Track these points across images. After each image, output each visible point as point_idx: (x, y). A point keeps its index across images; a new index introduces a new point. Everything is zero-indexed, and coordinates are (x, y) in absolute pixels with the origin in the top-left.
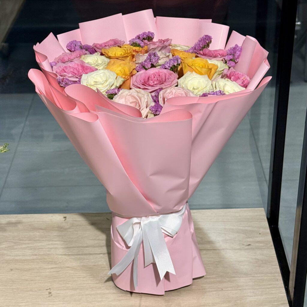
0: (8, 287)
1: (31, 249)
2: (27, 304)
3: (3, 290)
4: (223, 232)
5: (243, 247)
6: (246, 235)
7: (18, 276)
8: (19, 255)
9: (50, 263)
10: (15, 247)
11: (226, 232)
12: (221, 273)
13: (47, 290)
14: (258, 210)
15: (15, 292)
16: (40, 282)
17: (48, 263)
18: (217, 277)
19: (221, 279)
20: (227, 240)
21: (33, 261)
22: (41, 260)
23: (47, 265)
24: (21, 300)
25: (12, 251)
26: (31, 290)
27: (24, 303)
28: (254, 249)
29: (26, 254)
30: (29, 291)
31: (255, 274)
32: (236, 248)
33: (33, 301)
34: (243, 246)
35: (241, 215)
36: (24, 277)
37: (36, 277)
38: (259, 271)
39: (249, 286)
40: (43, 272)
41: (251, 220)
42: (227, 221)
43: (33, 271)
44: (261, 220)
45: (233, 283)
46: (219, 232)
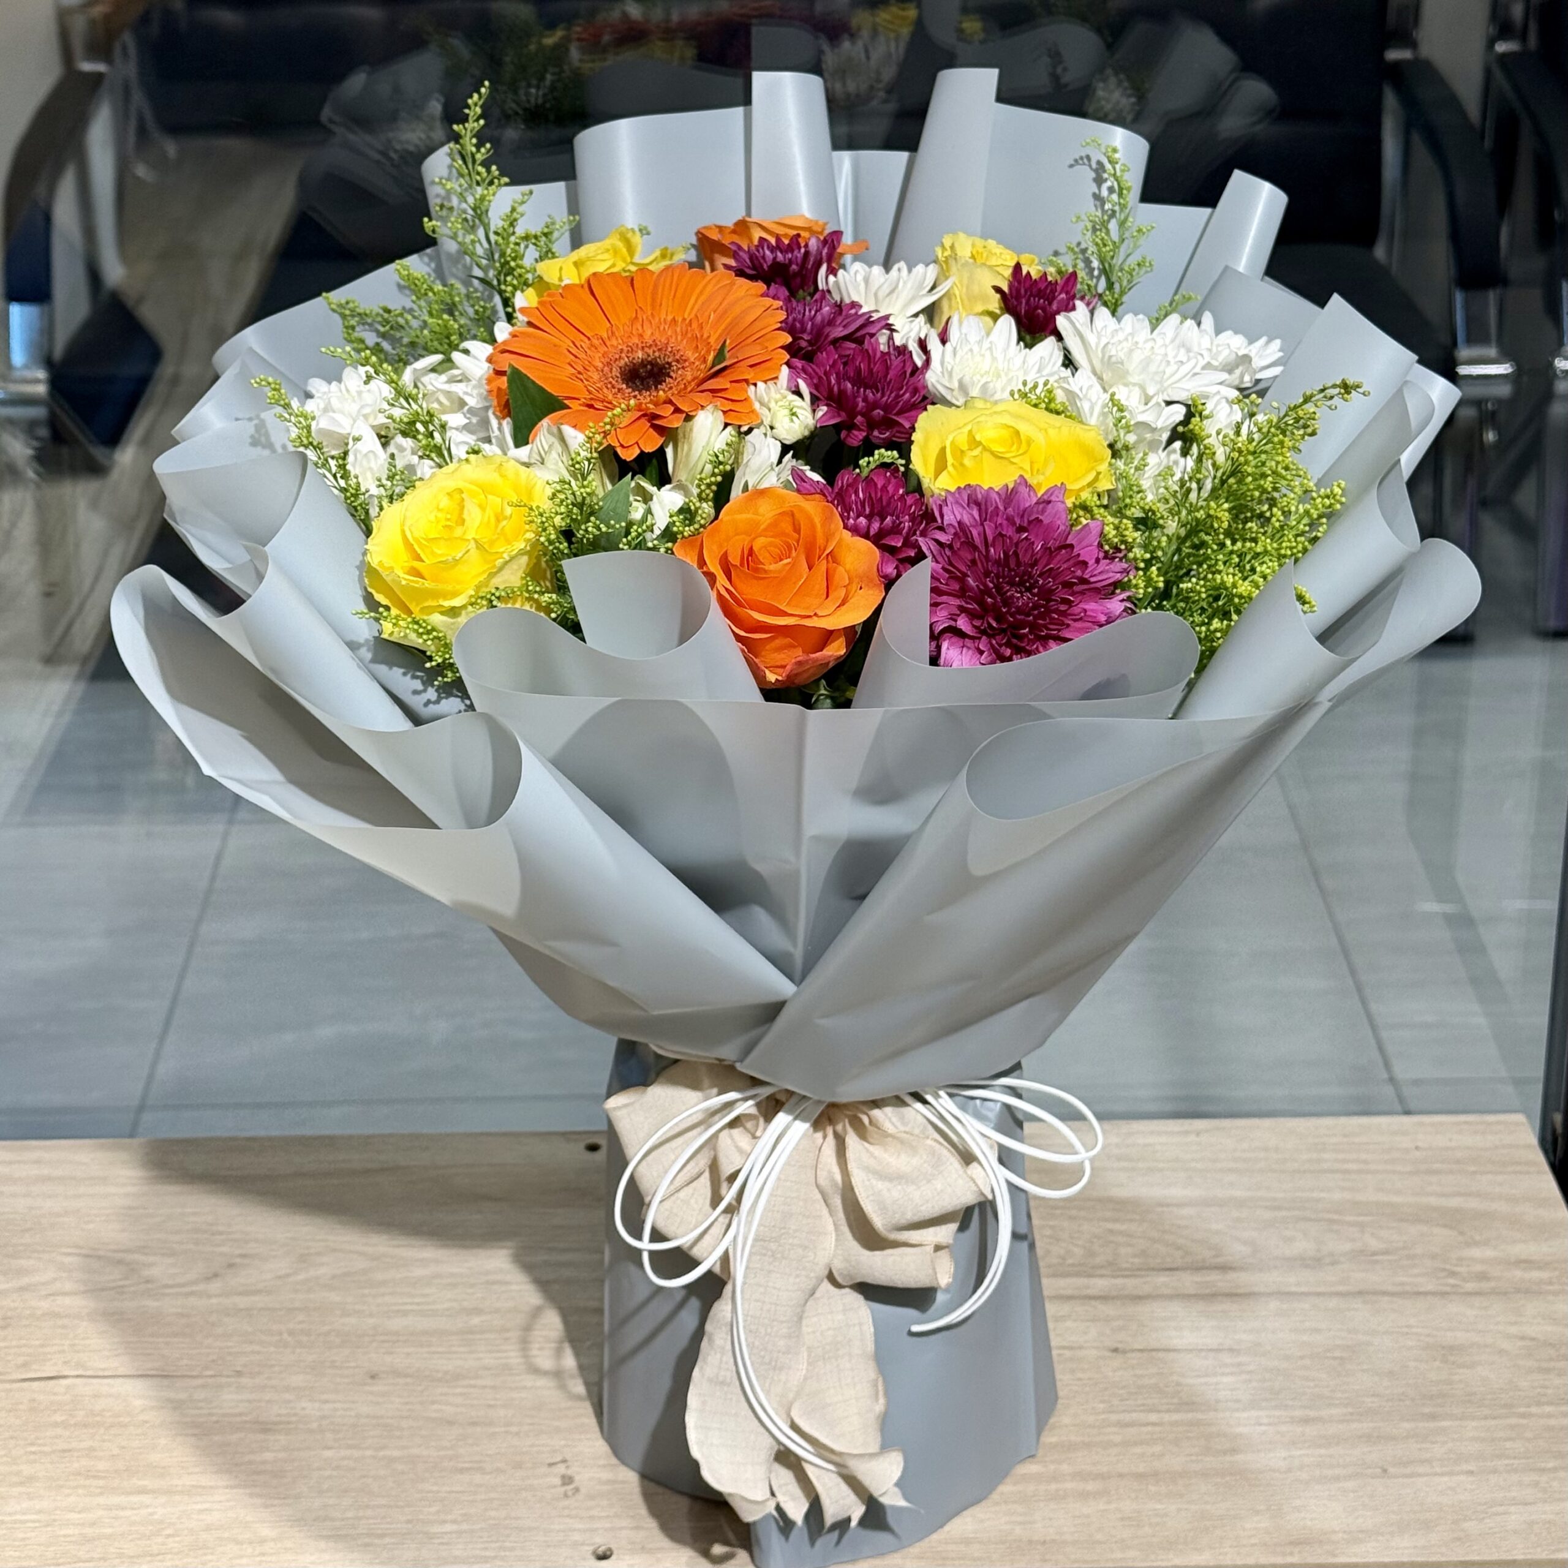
0: (369, 1453)
1: (453, 1286)
2: (465, 1526)
3: (345, 1462)
4: (1348, 1218)
5: (1453, 1286)
6: (1462, 1233)
7: (407, 1403)
8: (398, 1311)
10: (379, 1276)
11: (1361, 1219)
12: (1369, 1400)
13: (551, 1465)
14: (1498, 1123)
15: (403, 1473)
16: (514, 1429)
18: (1352, 1414)
19: (1371, 1425)
20: (1374, 1254)
21: (468, 1337)
24: (431, 1509)
25: (366, 1291)
26: (475, 1465)
27: (454, 1522)
28: (1505, 1293)
29: (433, 1307)
30: (468, 1469)
31: (1529, 1407)
32: (1422, 1289)
33: (493, 1513)
34: (1451, 1281)
35: (1420, 1144)
36: (435, 1407)
37: (490, 1406)
38: (1550, 1391)
39: (1508, 1457)
40: (525, 1388)
41: (1473, 1169)
42: (1359, 1172)
43: (472, 1382)
44: (1518, 1168)
45: (1433, 1443)
46: (1330, 1216)
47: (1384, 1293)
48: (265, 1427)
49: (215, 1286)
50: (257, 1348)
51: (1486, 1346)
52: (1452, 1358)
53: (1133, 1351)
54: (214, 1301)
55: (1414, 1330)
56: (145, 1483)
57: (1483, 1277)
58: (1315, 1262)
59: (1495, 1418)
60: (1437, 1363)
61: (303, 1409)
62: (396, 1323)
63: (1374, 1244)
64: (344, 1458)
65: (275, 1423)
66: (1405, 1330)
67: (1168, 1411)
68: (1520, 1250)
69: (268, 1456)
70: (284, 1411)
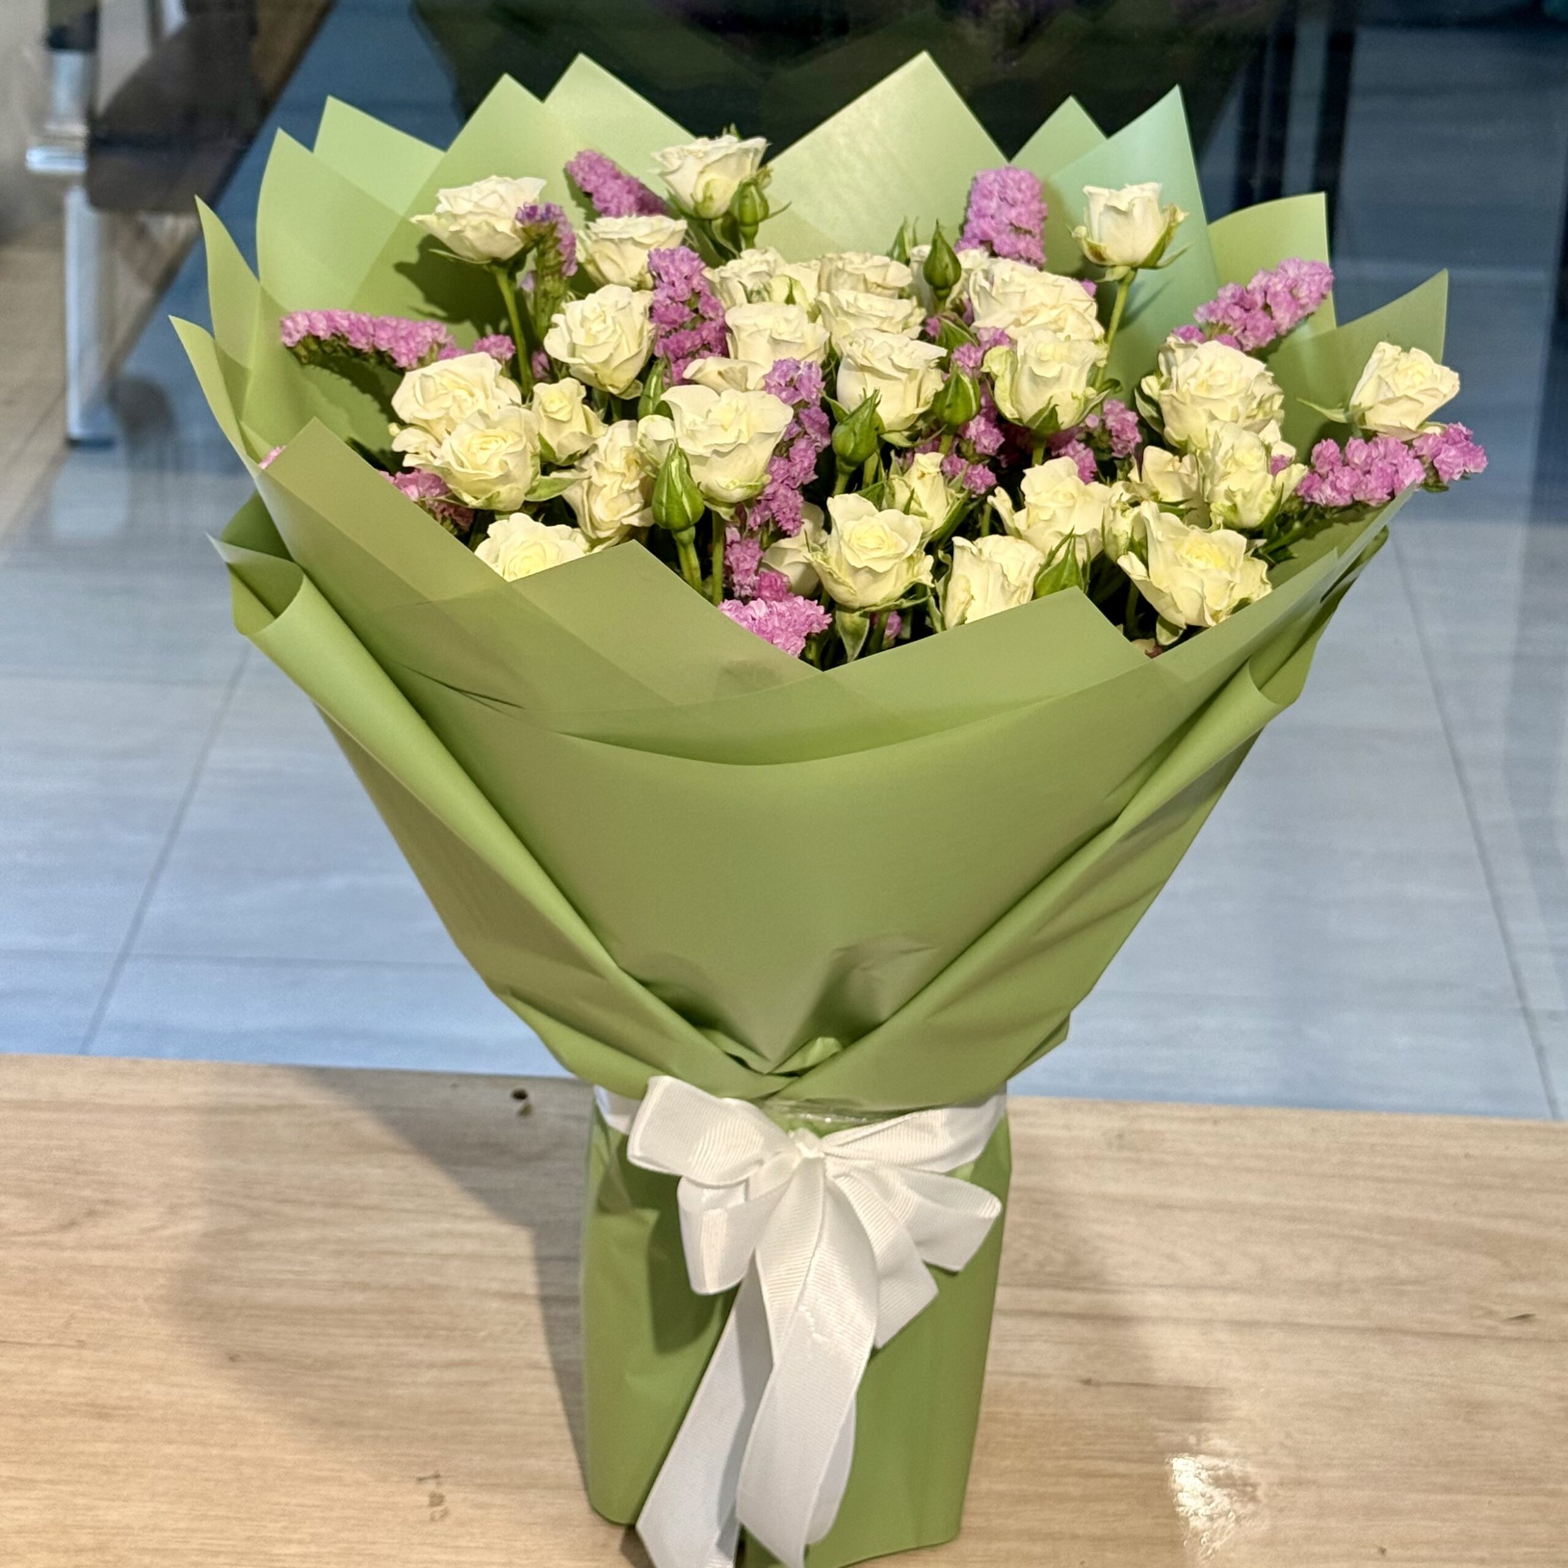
0: (215, 1451)
1: (340, 1253)
2: (313, 1549)
3: (186, 1461)
4: (1376, 1236)
5: (1490, 1328)
6: (1506, 1263)
7: (267, 1394)
8: (273, 1280)
9: (442, 1333)
10: (257, 1236)
11: (1391, 1238)
12: (1375, 1462)
13: (421, 1480)
15: (250, 1478)
16: (383, 1433)
17: (427, 1337)
18: (1352, 1478)
19: (1373, 1494)
20: (1403, 1283)
21: (348, 1317)
22: (391, 1317)
23: (421, 1345)
24: (277, 1525)
25: (240, 1254)
26: (336, 1475)
27: (300, 1542)
28: (1550, 1342)
29: (311, 1278)
30: (323, 1479)
31: (1559, 1482)
32: (1452, 1330)
33: (346, 1535)
34: (1489, 1322)
35: (1471, 1151)
36: (299, 1400)
37: (360, 1403)
39: (1528, 1544)
40: (403, 1384)
41: (1529, 1185)
42: (1398, 1181)
43: (346, 1373)
45: (1444, 1520)
46: (1355, 1233)
47: (1405, 1332)
48: (102, 1413)
49: (70, 1237)
50: (108, 1316)
51: (1519, 1405)
52: (1477, 1418)
53: (1108, 1384)
54: (67, 1254)
55: (1436, 1380)
57: (1524, 1317)
58: (1332, 1289)
59: (1518, 1494)
60: (1459, 1423)
61: (148, 1392)
62: (269, 1295)
63: (1403, 1271)
64: (186, 1456)
65: (115, 1408)
66: (1427, 1379)
67: (1140, 1461)
69: (101, 1447)
70: (126, 1394)
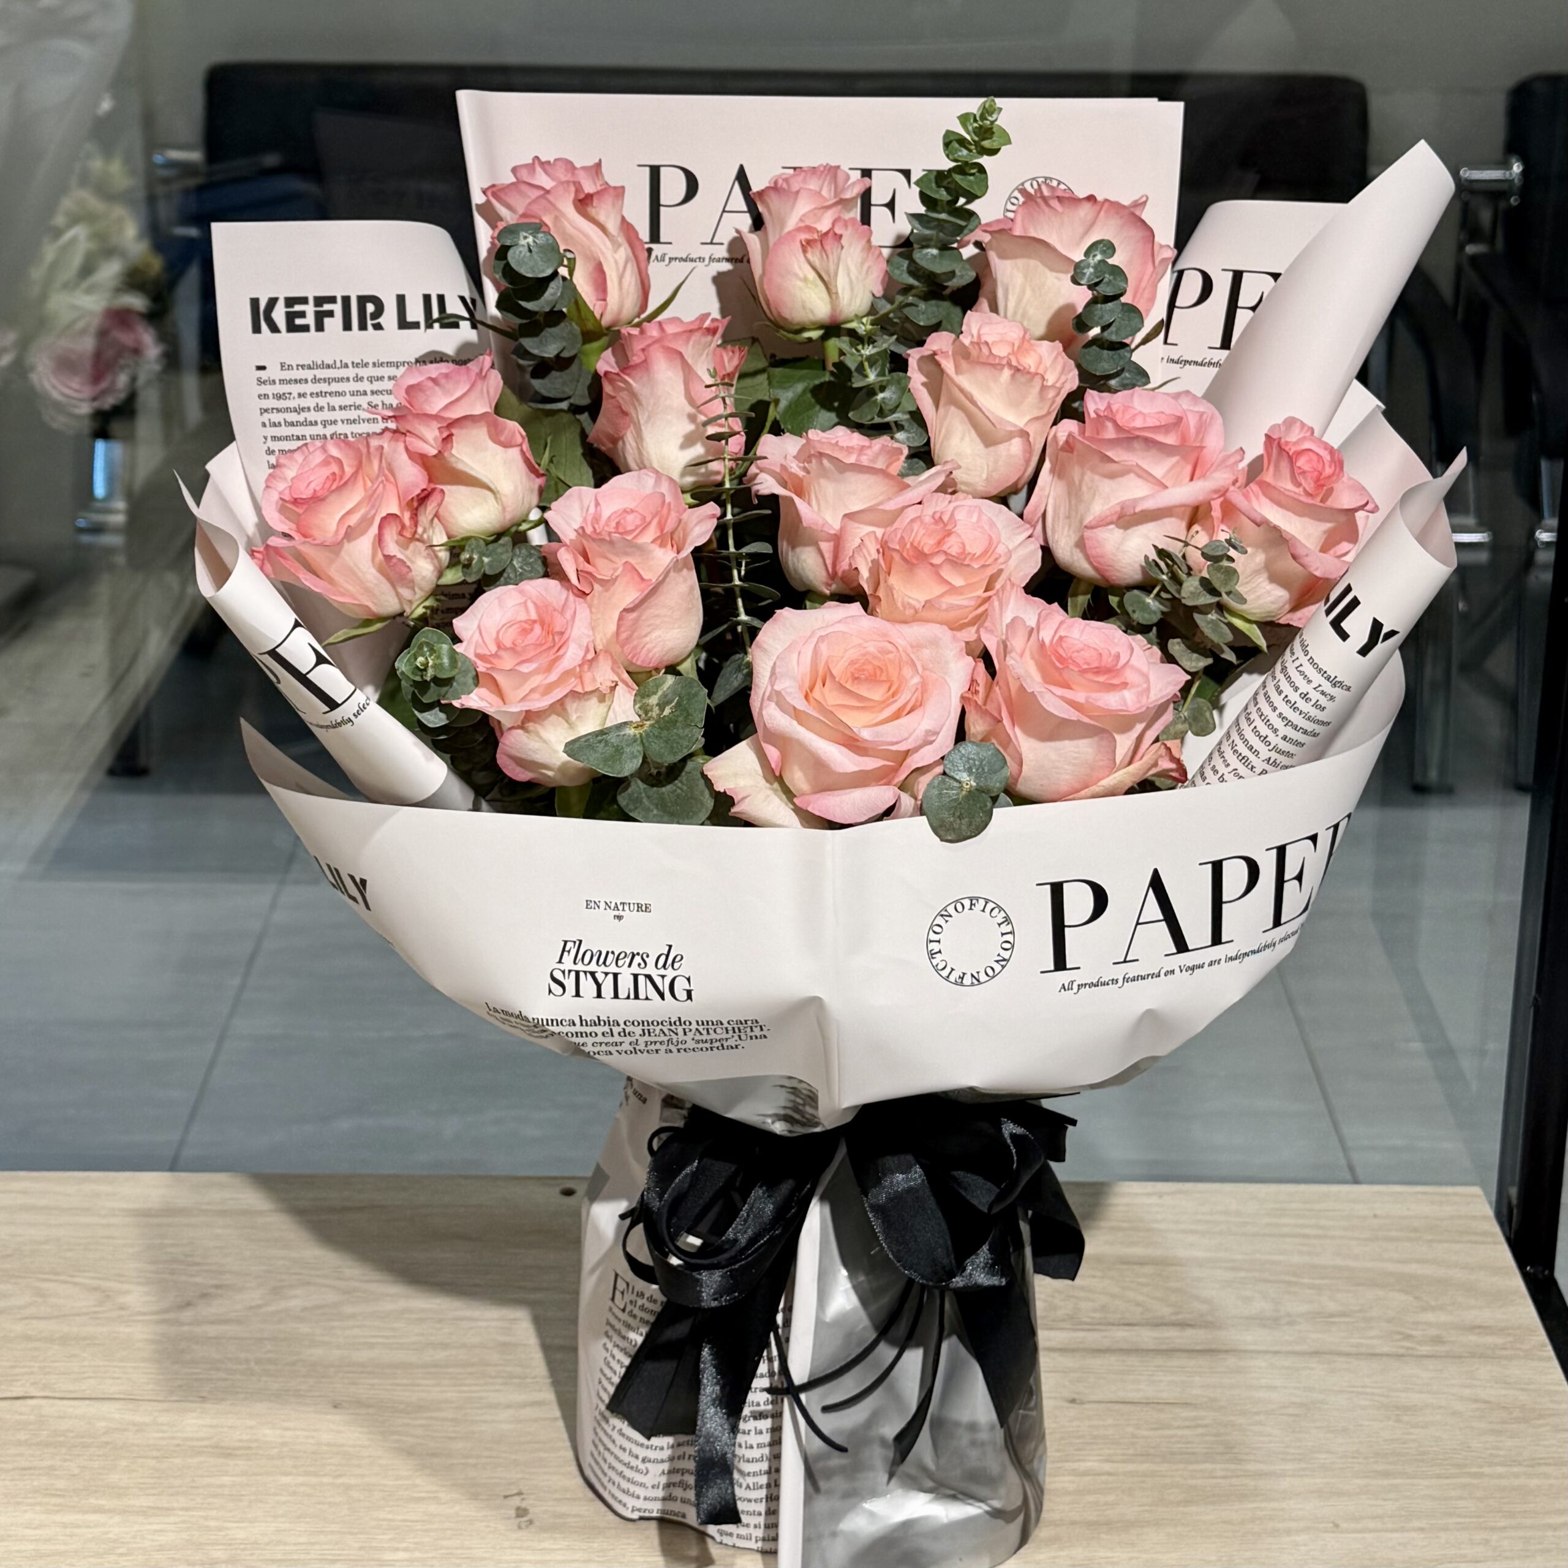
0: (326, 1480)
1: (421, 1320)
2: (417, 1554)
3: (302, 1489)
4: (1306, 1281)
5: (1408, 1348)
6: (1416, 1298)
8: (366, 1343)
10: (349, 1309)
11: (1318, 1281)
12: (1322, 1456)
13: (506, 1497)
14: (1455, 1194)
15: (358, 1500)
16: (471, 1461)
17: (503, 1384)
18: (1305, 1469)
19: (1324, 1480)
20: (1331, 1316)
21: (433, 1370)
22: (470, 1370)
23: (497, 1391)
24: (385, 1537)
25: (336, 1324)
26: (432, 1495)
27: (406, 1550)
28: (1460, 1357)
29: (399, 1340)
30: (422, 1499)
31: (1481, 1467)
32: (1378, 1351)
33: (445, 1543)
34: (1407, 1344)
35: (1378, 1212)
36: (395, 1437)
37: (450, 1438)
38: (1501, 1453)
39: (1459, 1516)
40: (485, 1422)
41: (1430, 1237)
42: (1318, 1237)
43: (434, 1414)
44: (1474, 1238)
45: (1385, 1500)
46: (1288, 1278)
47: (1340, 1354)
48: (228, 1453)
49: (188, 1315)
50: (224, 1376)
51: (1440, 1407)
52: (1406, 1418)
53: (1090, 1402)
54: (186, 1328)
55: (1368, 1390)
56: (102, 1502)
57: (1438, 1340)
58: (1272, 1322)
59: (1447, 1478)
60: (1391, 1423)
61: (265, 1435)
62: (362, 1356)
63: (1332, 1306)
64: (302, 1485)
65: (235, 1449)
66: (1360, 1390)
67: (1123, 1462)
68: (1475, 1316)
69: (226, 1479)
70: (245, 1437)
